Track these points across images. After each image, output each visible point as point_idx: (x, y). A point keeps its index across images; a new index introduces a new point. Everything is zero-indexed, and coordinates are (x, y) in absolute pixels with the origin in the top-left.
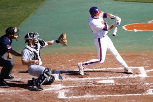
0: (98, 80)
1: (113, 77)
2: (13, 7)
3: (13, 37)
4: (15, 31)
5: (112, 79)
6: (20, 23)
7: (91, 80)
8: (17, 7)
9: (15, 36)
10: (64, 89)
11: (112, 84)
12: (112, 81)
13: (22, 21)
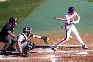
0: (77, 52)
1: (87, 51)
2: (23, 4)
3: (14, 24)
4: (16, 20)
5: (86, 52)
6: (27, 15)
7: (73, 52)
8: (25, 5)
9: (15, 24)
10: (55, 57)
11: (86, 55)
12: (86, 53)
13: (29, 14)
